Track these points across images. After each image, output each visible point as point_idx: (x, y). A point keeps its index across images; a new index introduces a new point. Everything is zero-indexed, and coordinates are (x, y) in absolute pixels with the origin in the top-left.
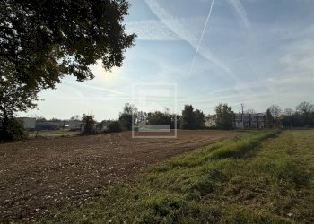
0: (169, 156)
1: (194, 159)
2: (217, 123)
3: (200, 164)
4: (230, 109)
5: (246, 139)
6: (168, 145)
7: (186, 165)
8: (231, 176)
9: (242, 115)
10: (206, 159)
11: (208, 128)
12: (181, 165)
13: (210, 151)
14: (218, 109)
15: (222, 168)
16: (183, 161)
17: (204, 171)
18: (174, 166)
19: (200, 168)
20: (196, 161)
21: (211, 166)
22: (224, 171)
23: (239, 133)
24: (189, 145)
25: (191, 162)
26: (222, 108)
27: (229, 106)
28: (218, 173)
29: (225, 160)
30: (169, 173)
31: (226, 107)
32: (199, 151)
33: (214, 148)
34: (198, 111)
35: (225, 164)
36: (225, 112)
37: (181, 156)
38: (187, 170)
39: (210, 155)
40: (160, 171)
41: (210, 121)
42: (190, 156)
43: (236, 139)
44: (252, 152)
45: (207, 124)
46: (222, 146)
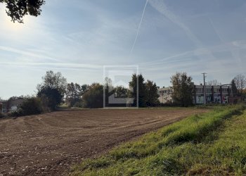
0: (111, 145)
1: (144, 146)
2: (174, 97)
3: (153, 153)
4: (189, 80)
5: (208, 117)
6: (110, 130)
7: (134, 155)
8: (190, 165)
9: (203, 88)
10: (160, 146)
11: (163, 105)
12: (128, 156)
13: (165, 135)
14: (175, 81)
15: (179, 156)
16: (130, 151)
17: (157, 162)
18: (118, 157)
19: (152, 158)
20: (148, 149)
21: (166, 154)
22: (182, 160)
23: (200, 111)
24: (138, 128)
25: (140, 151)
26: (180, 78)
27: (188, 76)
28: (175, 162)
29: (184, 146)
30: (110, 168)
31: (184, 77)
32: (150, 135)
33: (170, 131)
34: (150, 83)
35: (183, 150)
36: (184, 84)
37: (127, 144)
38: (136, 162)
39: (165, 140)
40: (99, 166)
41: (166, 95)
42: (140, 142)
43: (197, 118)
44: (214, 133)
45: (162, 100)
46: (179, 127)
